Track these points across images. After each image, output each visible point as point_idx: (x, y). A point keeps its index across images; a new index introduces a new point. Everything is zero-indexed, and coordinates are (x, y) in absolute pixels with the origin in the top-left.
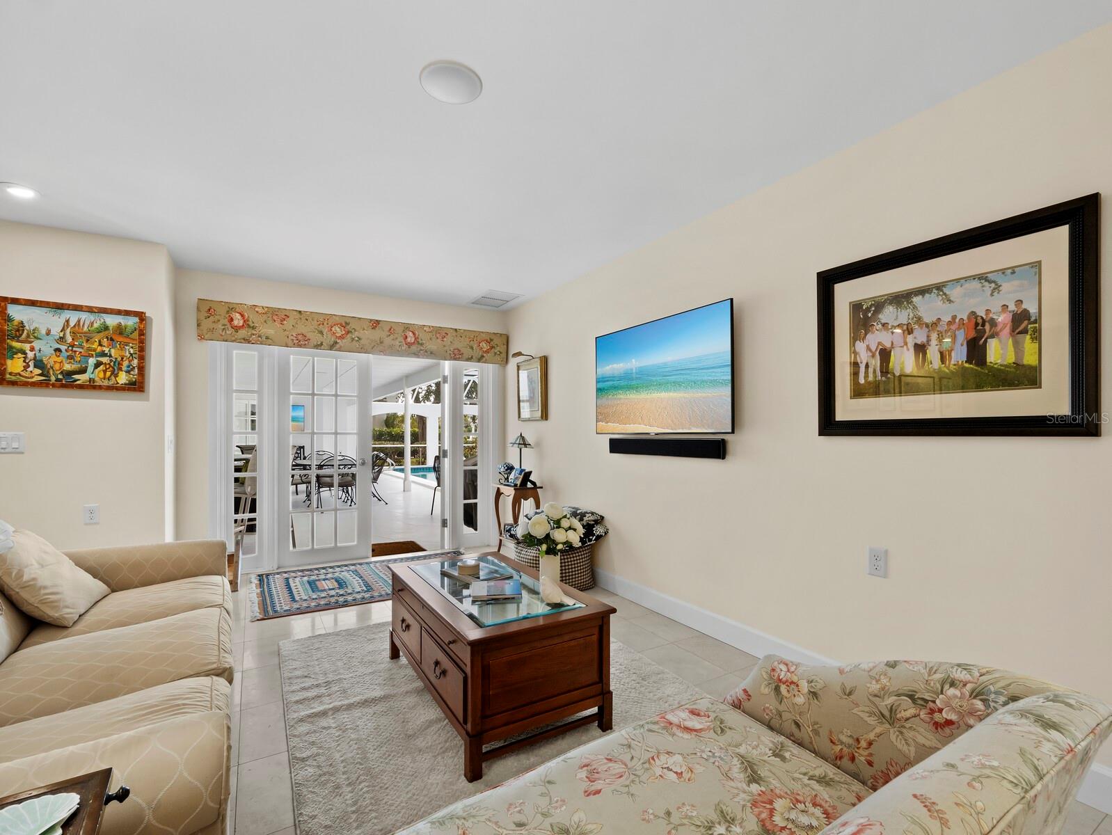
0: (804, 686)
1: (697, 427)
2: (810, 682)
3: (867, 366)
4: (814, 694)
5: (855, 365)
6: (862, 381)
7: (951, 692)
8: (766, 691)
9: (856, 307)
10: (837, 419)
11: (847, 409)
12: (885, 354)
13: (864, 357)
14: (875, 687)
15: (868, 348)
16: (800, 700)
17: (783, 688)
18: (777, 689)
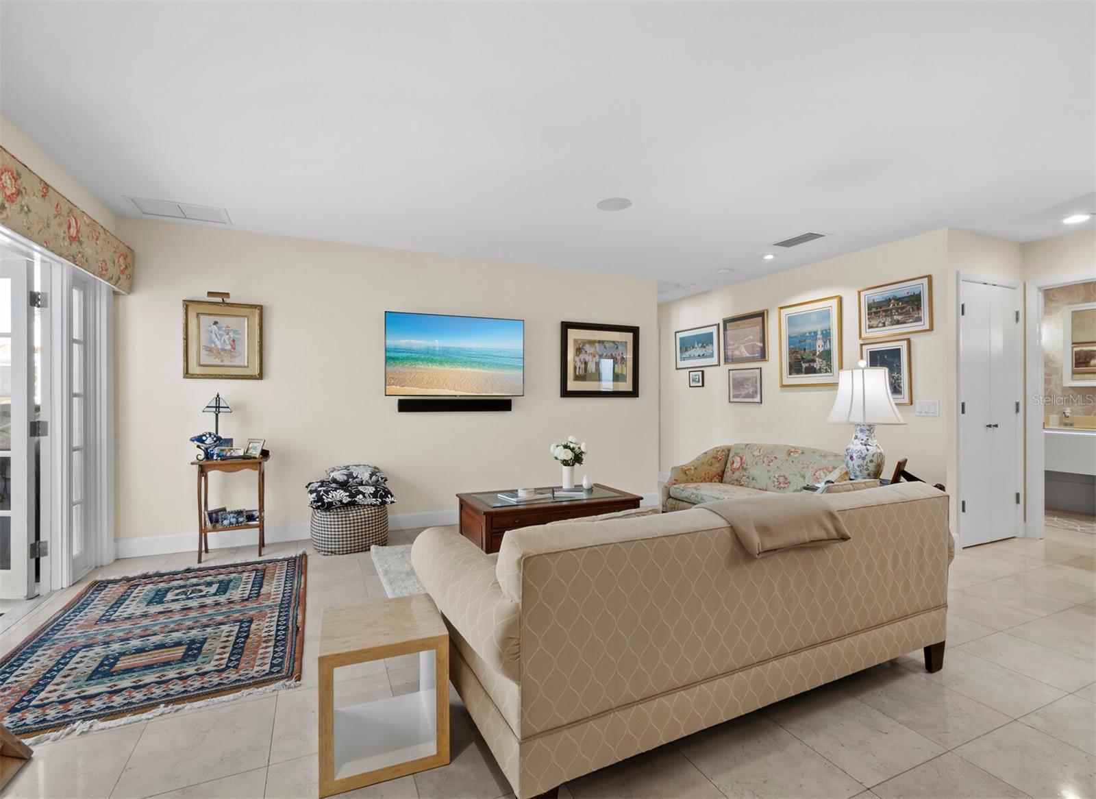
0: (692, 468)
1: (497, 392)
2: (693, 466)
3: (579, 368)
4: (696, 469)
5: (575, 368)
6: (577, 374)
7: (719, 453)
8: (682, 475)
9: (576, 341)
10: (568, 389)
11: (572, 385)
12: (586, 363)
13: (578, 364)
14: (707, 459)
15: (580, 360)
16: (692, 472)
17: (687, 472)
18: (686, 473)
